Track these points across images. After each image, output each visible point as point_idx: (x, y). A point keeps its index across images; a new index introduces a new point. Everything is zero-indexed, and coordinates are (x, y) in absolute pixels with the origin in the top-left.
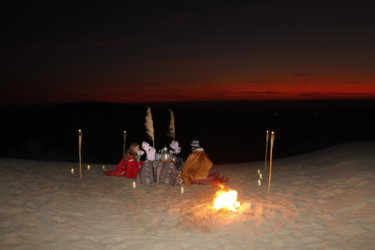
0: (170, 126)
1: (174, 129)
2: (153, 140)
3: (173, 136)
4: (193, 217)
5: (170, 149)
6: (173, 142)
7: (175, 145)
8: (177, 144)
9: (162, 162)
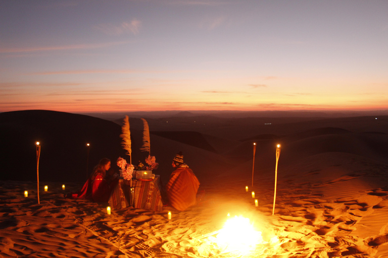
0: (145, 137)
1: (149, 141)
2: (130, 155)
3: (148, 149)
4: (197, 254)
5: (146, 164)
6: (149, 157)
7: (152, 160)
8: (154, 159)
9: (141, 182)
